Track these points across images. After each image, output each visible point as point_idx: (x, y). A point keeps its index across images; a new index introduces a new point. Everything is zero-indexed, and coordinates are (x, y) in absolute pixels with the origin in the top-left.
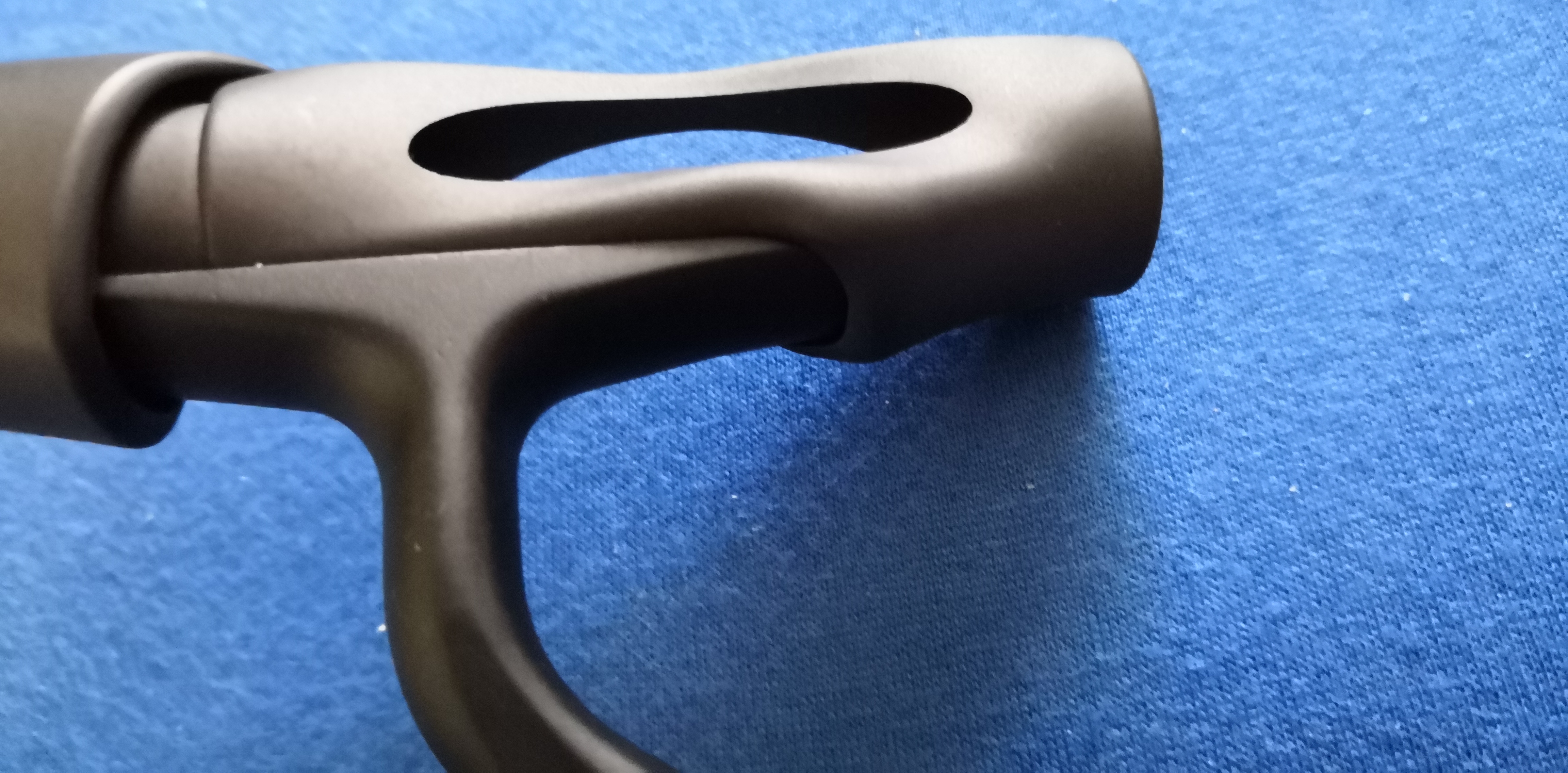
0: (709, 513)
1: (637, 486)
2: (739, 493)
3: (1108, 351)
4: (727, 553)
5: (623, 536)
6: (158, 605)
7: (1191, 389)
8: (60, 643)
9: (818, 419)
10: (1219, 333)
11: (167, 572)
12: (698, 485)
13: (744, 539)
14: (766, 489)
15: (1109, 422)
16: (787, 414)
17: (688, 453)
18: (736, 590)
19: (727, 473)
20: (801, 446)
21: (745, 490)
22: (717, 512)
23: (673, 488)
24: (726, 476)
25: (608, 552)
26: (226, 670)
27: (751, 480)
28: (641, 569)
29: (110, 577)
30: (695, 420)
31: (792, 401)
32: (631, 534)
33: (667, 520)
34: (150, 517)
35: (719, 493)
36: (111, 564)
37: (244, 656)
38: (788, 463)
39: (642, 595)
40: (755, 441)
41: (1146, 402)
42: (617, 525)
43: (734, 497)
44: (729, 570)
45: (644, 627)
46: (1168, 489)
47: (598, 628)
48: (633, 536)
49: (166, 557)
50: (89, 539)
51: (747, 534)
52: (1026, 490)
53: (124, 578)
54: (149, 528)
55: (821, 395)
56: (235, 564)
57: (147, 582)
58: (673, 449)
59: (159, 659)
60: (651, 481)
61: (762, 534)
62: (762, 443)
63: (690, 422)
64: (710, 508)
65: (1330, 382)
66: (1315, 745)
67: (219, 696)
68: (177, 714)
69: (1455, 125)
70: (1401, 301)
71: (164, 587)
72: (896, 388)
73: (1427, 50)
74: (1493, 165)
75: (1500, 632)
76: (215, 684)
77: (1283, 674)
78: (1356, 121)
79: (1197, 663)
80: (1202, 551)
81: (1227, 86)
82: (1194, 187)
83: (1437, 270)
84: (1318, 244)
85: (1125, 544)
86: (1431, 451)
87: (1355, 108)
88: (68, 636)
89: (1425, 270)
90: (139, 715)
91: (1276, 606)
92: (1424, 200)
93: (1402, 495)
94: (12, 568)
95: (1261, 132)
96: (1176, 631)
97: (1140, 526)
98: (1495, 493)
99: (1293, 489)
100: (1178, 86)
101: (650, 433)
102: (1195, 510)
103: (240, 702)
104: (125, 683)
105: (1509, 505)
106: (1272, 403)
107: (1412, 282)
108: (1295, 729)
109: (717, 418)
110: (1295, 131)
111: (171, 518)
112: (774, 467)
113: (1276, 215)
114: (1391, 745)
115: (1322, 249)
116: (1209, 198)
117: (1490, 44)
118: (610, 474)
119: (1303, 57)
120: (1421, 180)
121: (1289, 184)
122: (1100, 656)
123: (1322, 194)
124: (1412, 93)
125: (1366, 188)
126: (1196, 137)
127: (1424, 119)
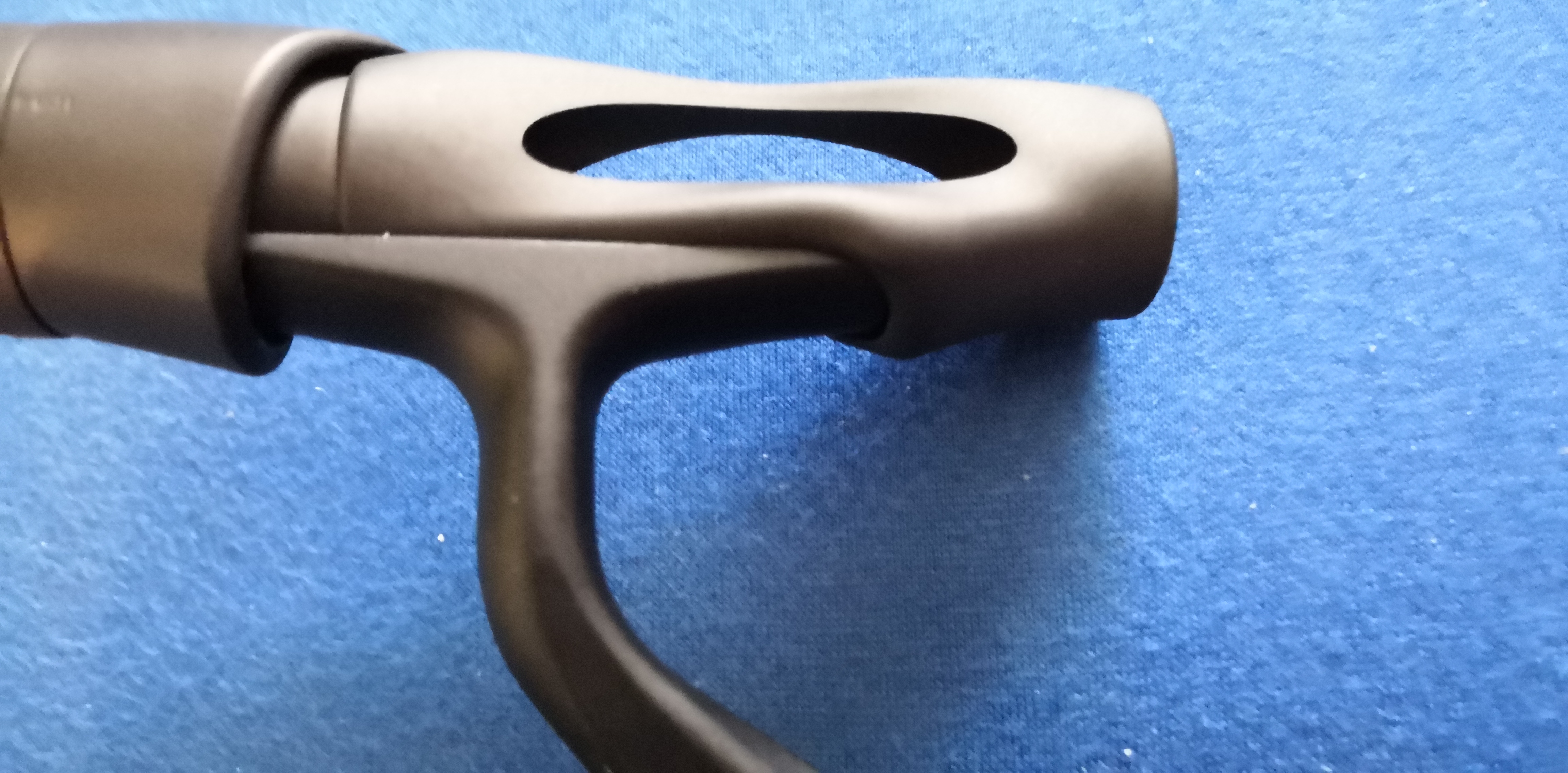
0: (742, 468)
1: (680, 436)
2: (770, 453)
3: (1108, 365)
4: (755, 504)
5: (664, 479)
6: (236, 495)
7: (1175, 408)
8: (144, 519)
9: (846, 397)
10: (1206, 360)
11: (244, 467)
12: (734, 442)
13: (771, 494)
14: (794, 453)
15: (1101, 428)
16: (819, 388)
17: (728, 412)
18: (760, 538)
19: (761, 434)
20: (827, 418)
21: (777, 452)
22: (749, 468)
23: (711, 441)
24: (759, 437)
25: (651, 493)
26: (296, 559)
27: (782, 444)
28: (677, 510)
29: (193, 465)
30: (735, 383)
31: (824, 376)
32: (672, 479)
33: (704, 469)
34: (230, 414)
35: (753, 452)
36: (193, 453)
37: (313, 550)
38: (816, 432)
39: (677, 533)
40: (787, 408)
41: (1136, 416)
42: (660, 469)
43: (765, 456)
44: (756, 520)
45: (678, 561)
46: (1145, 494)
47: (637, 558)
48: (673, 481)
49: (244, 452)
50: (173, 428)
51: (774, 491)
52: (1022, 480)
53: (204, 467)
54: (230, 424)
55: (850, 374)
56: (308, 466)
57: (226, 473)
58: (714, 407)
59: (235, 544)
60: (692, 433)
61: (787, 493)
62: (794, 411)
63: (731, 385)
64: (743, 463)
65: (1296, 416)
66: (1243, 724)
67: (288, 582)
68: (250, 594)
69: (1437, 198)
70: (1368, 352)
71: (242, 480)
72: (917, 377)
73: (1422, 127)
74: (1465, 240)
75: (1411, 649)
76: (285, 571)
77: (1224, 663)
78: (1350, 184)
79: (1152, 645)
80: (1169, 551)
81: (1241, 136)
82: (1200, 225)
83: (1402, 329)
84: (1302, 291)
85: (1103, 537)
86: (1374, 487)
87: (1351, 172)
88: (151, 514)
89: (1392, 327)
90: (214, 591)
91: (1226, 605)
92: (1400, 263)
93: (1345, 523)
94: (98, 446)
95: (1266, 183)
96: (1139, 616)
97: (1117, 523)
98: (1424, 529)
99: (1253, 506)
100: (1198, 131)
101: (695, 390)
102: (1167, 514)
103: (307, 589)
104: (203, 562)
105: (1434, 541)
106: (1245, 428)
107: (1379, 336)
108: (1228, 710)
109: (756, 385)
110: (1297, 185)
111: (249, 416)
112: (803, 435)
113: (1269, 261)
114: (1306, 732)
115: (1306, 296)
116: (1213, 236)
117: (1479, 128)
118: (656, 423)
119: (1312, 118)
120: (1400, 245)
121: (1285, 234)
122: (1071, 630)
123: (1313, 247)
124: (1403, 164)
125: (1352, 246)
126: (1207, 180)
127: (1410, 189)
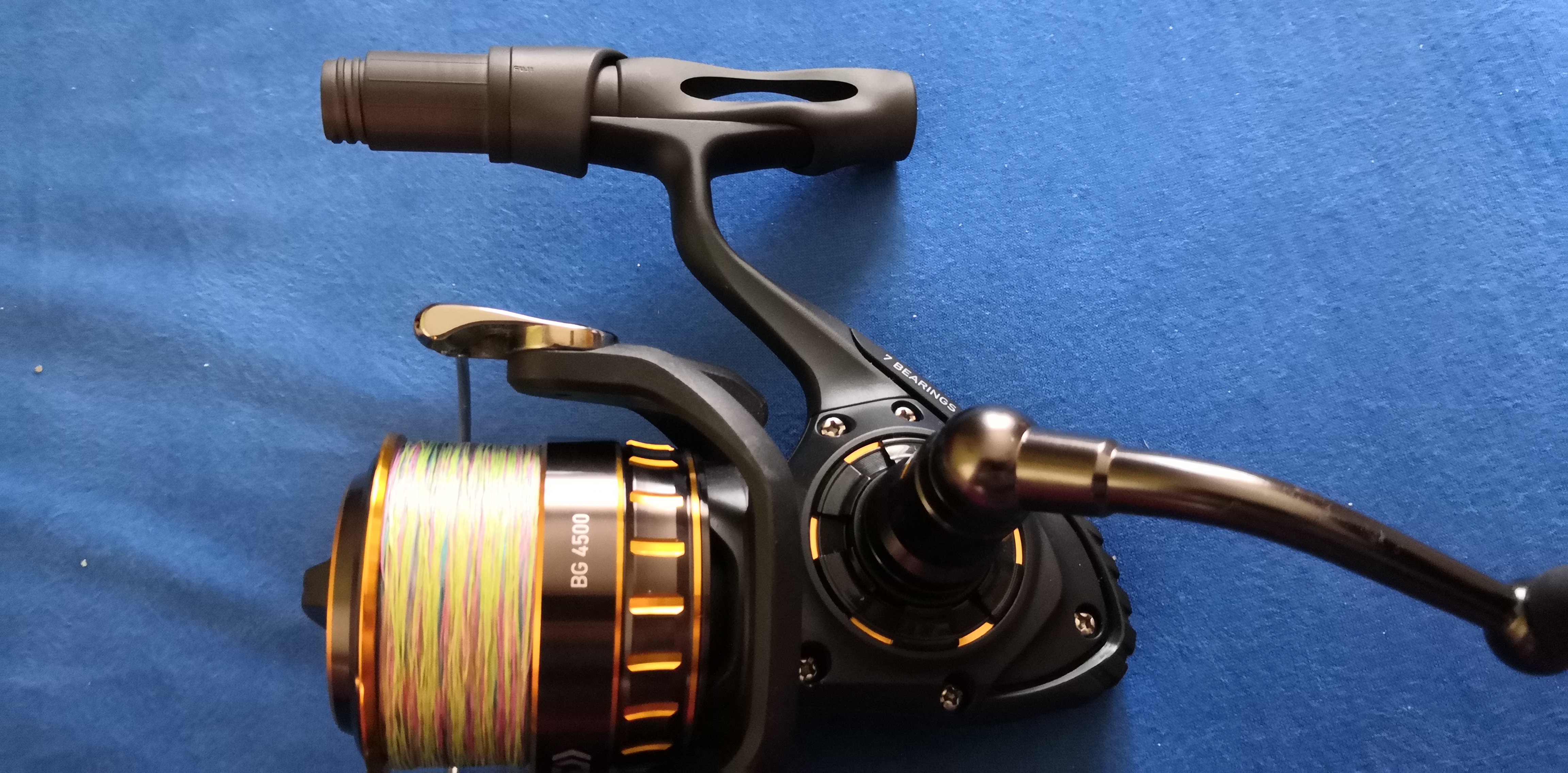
0: (763, 229)
2: (774, 222)
6: (543, 257)
12: (759, 219)
13: (775, 238)
14: (784, 221)
21: (776, 222)
24: (769, 216)
26: (574, 280)
29: (522, 246)
35: (767, 222)
36: (522, 241)
37: (581, 275)
43: (772, 223)
50: (511, 232)
53: (527, 247)
56: (576, 242)
57: (538, 248)
59: (545, 276)
60: (742, 217)
64: (763, 227)
65: (978, 192)
66: (956, 302)
67: (571, 289)
68: (553, 295)
69: (1032, 109)
70: (1004, 166)
71: (545, 250)
73: (1028, 83)
74: (1042, 124)
75: (1018, 269)
76: (570, 285)
77: (950, 281)
78: (1000, 105)
79: (922, 277)
80: (929, 244)
81: (959, 89)
82: (941, 125)
83: (1018, 157)
84: (980, 147)
86: (1006, 214)
87: (1000, 101)
88: (504, 268)
89: (1014, 157)
90: (537, 295)
91: (950, 260)
92: (1018, 134)
93: (994, 228)
94: (476, 242)
95: (967, 107)
96: (918, 268)
97: (909, 236)
98: (1023, 228)
99: (960, 225)
100: (941, 89)
102: (928, 231)
103: (580, 290)
104: (530, 284)
105: (1027, 231)
106: (957, 198)
107: (1009, 161)
108: (951, 297)
109: (768, 196)
110: (979, 108)
111: (548, 225)
113: (968, 137)
114: (980, 302)
115: (982, 149)
116: (947, 129)
117: (1050, 82)
118: (727, 214)
119: (986, 82)
120: (1018, 127)
121: (974, 126)
122: (892, 275)
123: (984, 130)
124: (1020, 97)
125: (1000, 129)
126: (945, 108)
127: (1022, 106)
